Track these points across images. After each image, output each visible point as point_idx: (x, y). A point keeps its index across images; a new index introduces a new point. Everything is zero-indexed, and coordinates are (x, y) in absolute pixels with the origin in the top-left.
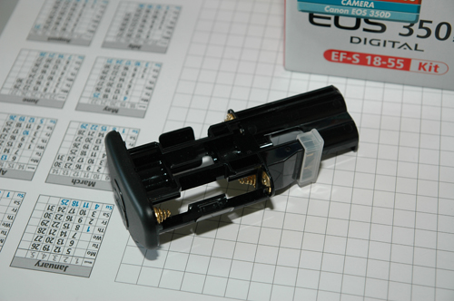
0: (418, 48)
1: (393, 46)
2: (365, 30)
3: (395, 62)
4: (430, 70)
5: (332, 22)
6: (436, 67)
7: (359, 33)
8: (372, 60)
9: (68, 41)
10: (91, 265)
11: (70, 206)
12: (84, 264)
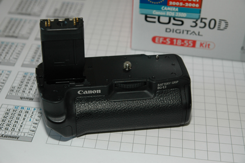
0: (200, 34)
1: (187, 33)
2: (173, 24)
3: (188, 42)
4: (206, 47)
5: (156, 20)
6: (209, 45)
7: (170, 26)
8: (177, 42)
9: (16, 37)
10: (32, 136)
11: (19, 109)
12: (28, 136)
